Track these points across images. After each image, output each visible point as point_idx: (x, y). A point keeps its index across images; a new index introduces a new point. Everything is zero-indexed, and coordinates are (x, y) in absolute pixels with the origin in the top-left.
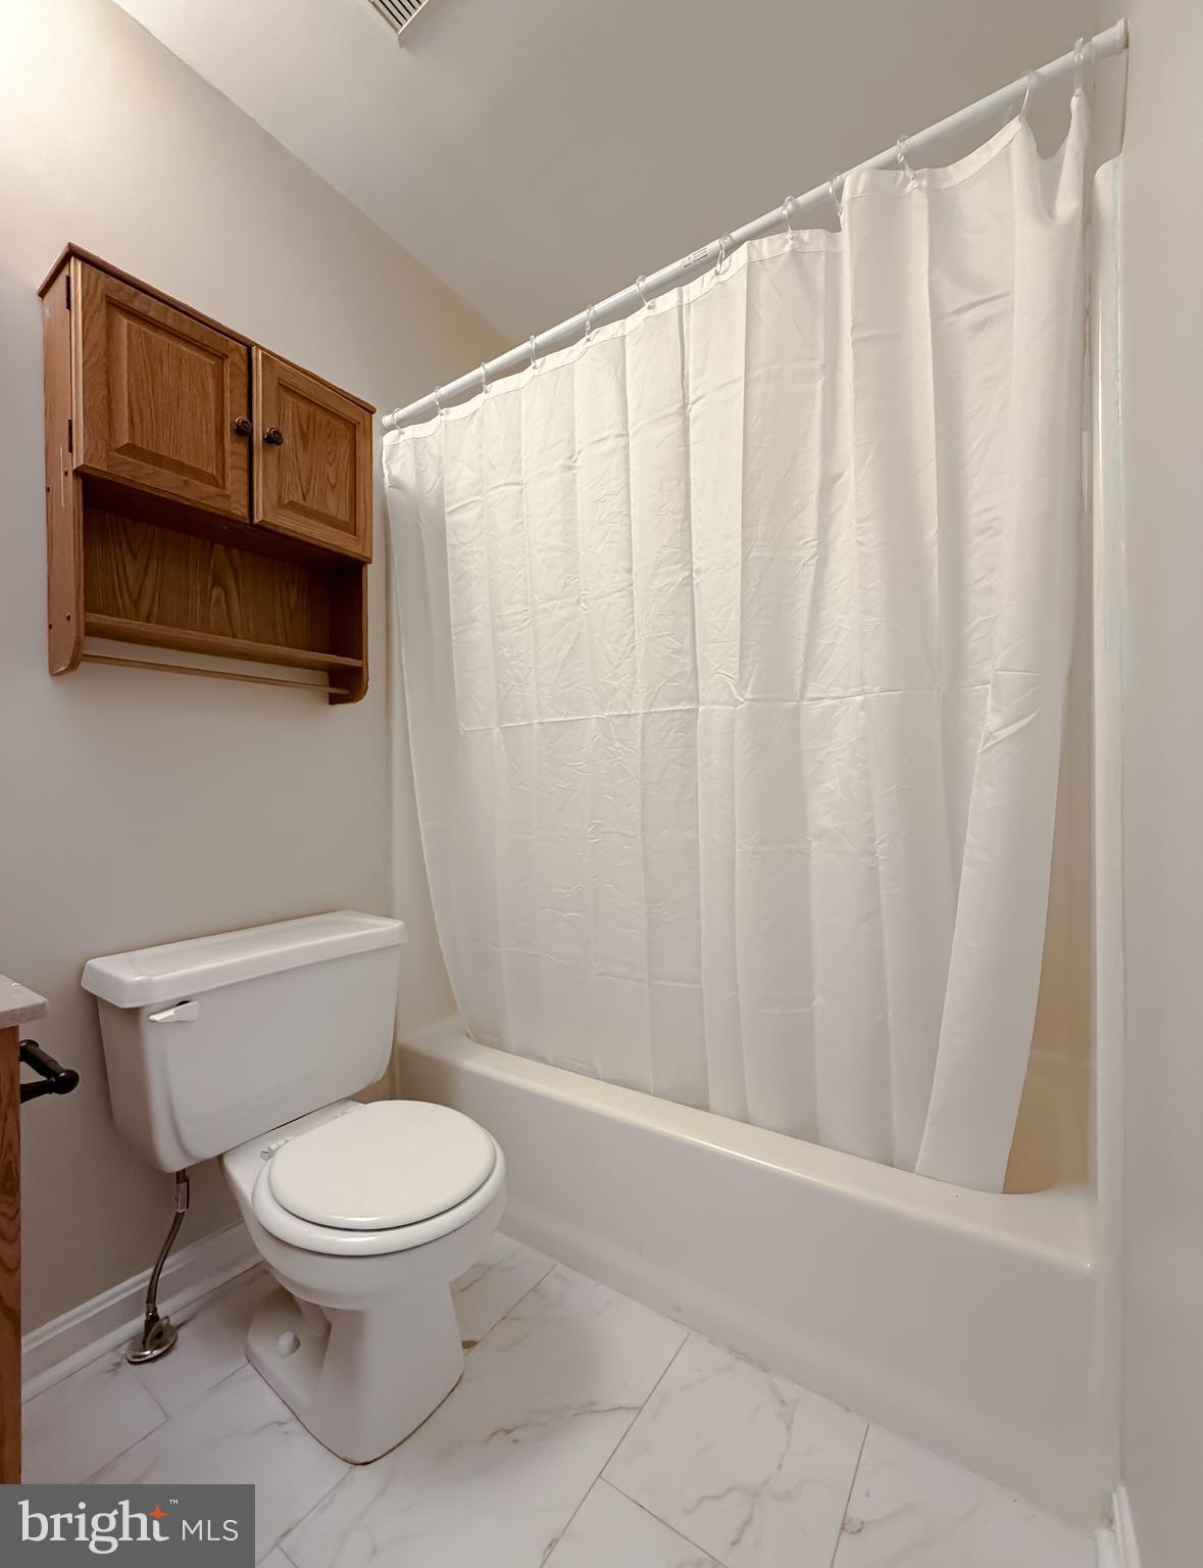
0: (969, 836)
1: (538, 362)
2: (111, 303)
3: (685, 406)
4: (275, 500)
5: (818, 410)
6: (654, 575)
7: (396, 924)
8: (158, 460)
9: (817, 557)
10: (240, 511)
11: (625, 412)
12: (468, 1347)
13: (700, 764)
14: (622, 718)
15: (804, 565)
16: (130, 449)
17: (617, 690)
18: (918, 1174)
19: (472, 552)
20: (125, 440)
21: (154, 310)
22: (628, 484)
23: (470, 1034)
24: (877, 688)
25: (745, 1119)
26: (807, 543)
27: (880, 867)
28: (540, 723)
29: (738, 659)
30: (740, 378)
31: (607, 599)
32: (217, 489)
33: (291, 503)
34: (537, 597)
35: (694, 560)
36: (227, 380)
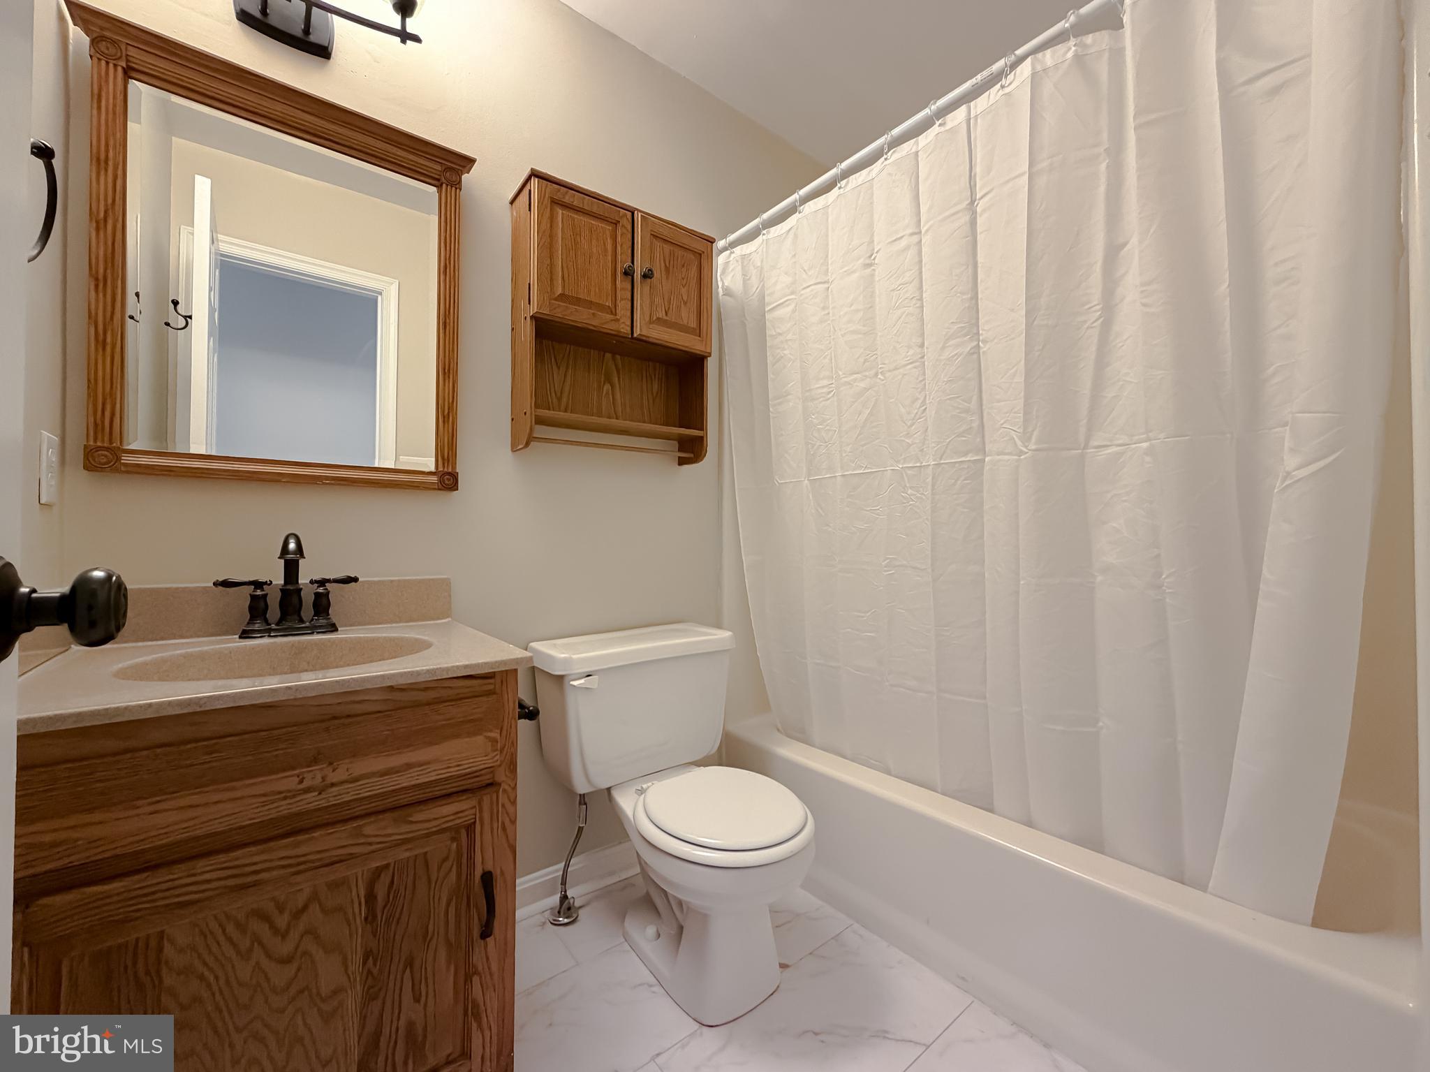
0: (1265, 572)
1: (843, 183)
2: (554, 202)
3: (972, 202)
4: (648, 319)
5: (1102, 189)
6: (943, 348)
7: (726, 634)
8: (578, 301)
9: (1102, 319)
10: (625, 329)
11: (918, 213)
12: (782, 967)
13: (986, 507)
14: (915, 469)
15: (1088, 328)
16: (562, 297)
17: (909, 445)
18: (1211, 894)
19: (787, 341)
20: (559, 291)
21: (576, 200)
22: (921, 273)
23: (780, 728)
24: (1162, 436)
25: (1030, 824)
26: (1090, 308)
27: (1168, 600)
28: (843, 476)
29: (1021, 415)
30: (1022, 174)
31: (901, 370)
32: (612, 316)
33: (658, 319)
34: (840, 373)
35: (980, 332)
36: (619, 239)
